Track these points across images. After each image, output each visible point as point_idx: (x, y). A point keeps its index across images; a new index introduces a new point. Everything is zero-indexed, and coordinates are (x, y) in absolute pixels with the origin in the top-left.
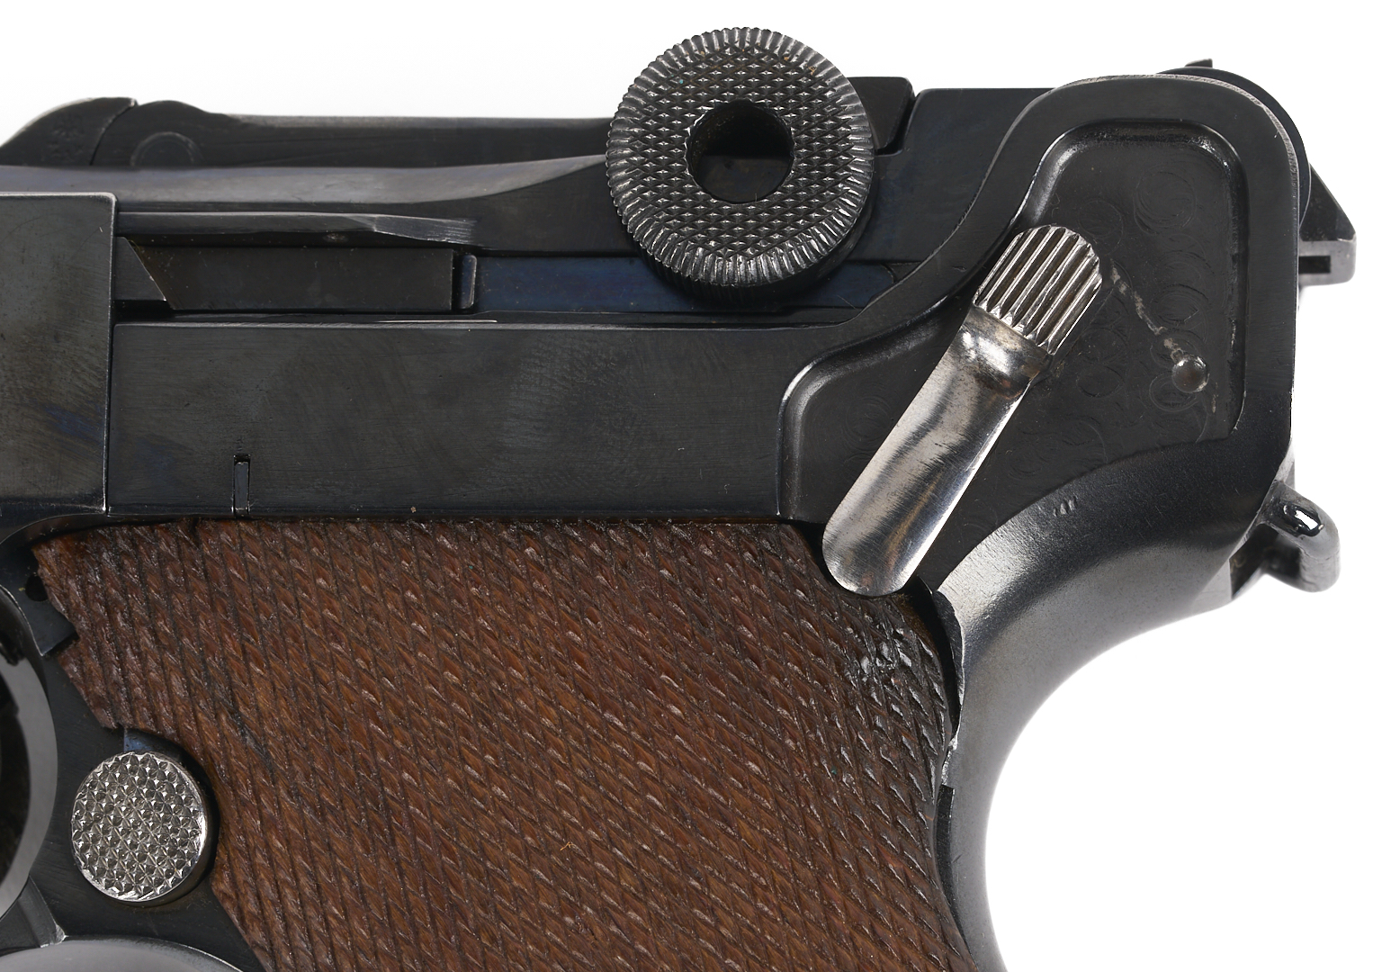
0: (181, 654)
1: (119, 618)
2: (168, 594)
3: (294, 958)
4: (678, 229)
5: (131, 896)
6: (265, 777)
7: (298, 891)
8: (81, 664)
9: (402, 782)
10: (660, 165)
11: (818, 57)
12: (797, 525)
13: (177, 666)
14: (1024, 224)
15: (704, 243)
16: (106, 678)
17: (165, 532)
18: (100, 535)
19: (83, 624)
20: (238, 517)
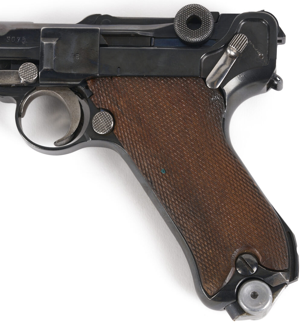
0: (109, 97)
1: (100, 91)
2: (107, 88)
3: (126, 142)
4: (185, 34)
5: (101, 133)
6: (122, 115)
7: (127, 132)
8: (94, 98)
9: (143, 116)
10: (182, 24)
11: (206, 8)
12: (202, 78)
14: (236, 34)
15: (188, 36)
16: (98, 101)
17: (107, 78)
18: (97, 79)
19: (94, 92)
20: (118, 76)
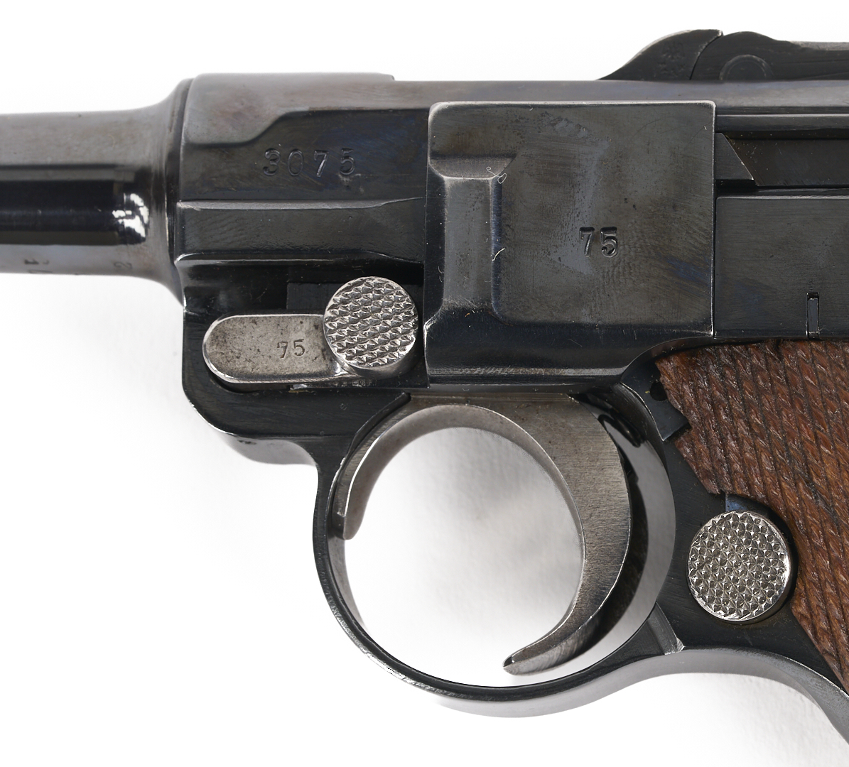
0: (769, 439)
1: (722, 412)
2: (758, 395)
5: (733, 617)
6: (833, 530)
8: (693, 447)
13: (766, 448)
16: (712, 457)
17: (757, 350)
18: (707, 352)
19: (694, 417)
20: (810, 339)
